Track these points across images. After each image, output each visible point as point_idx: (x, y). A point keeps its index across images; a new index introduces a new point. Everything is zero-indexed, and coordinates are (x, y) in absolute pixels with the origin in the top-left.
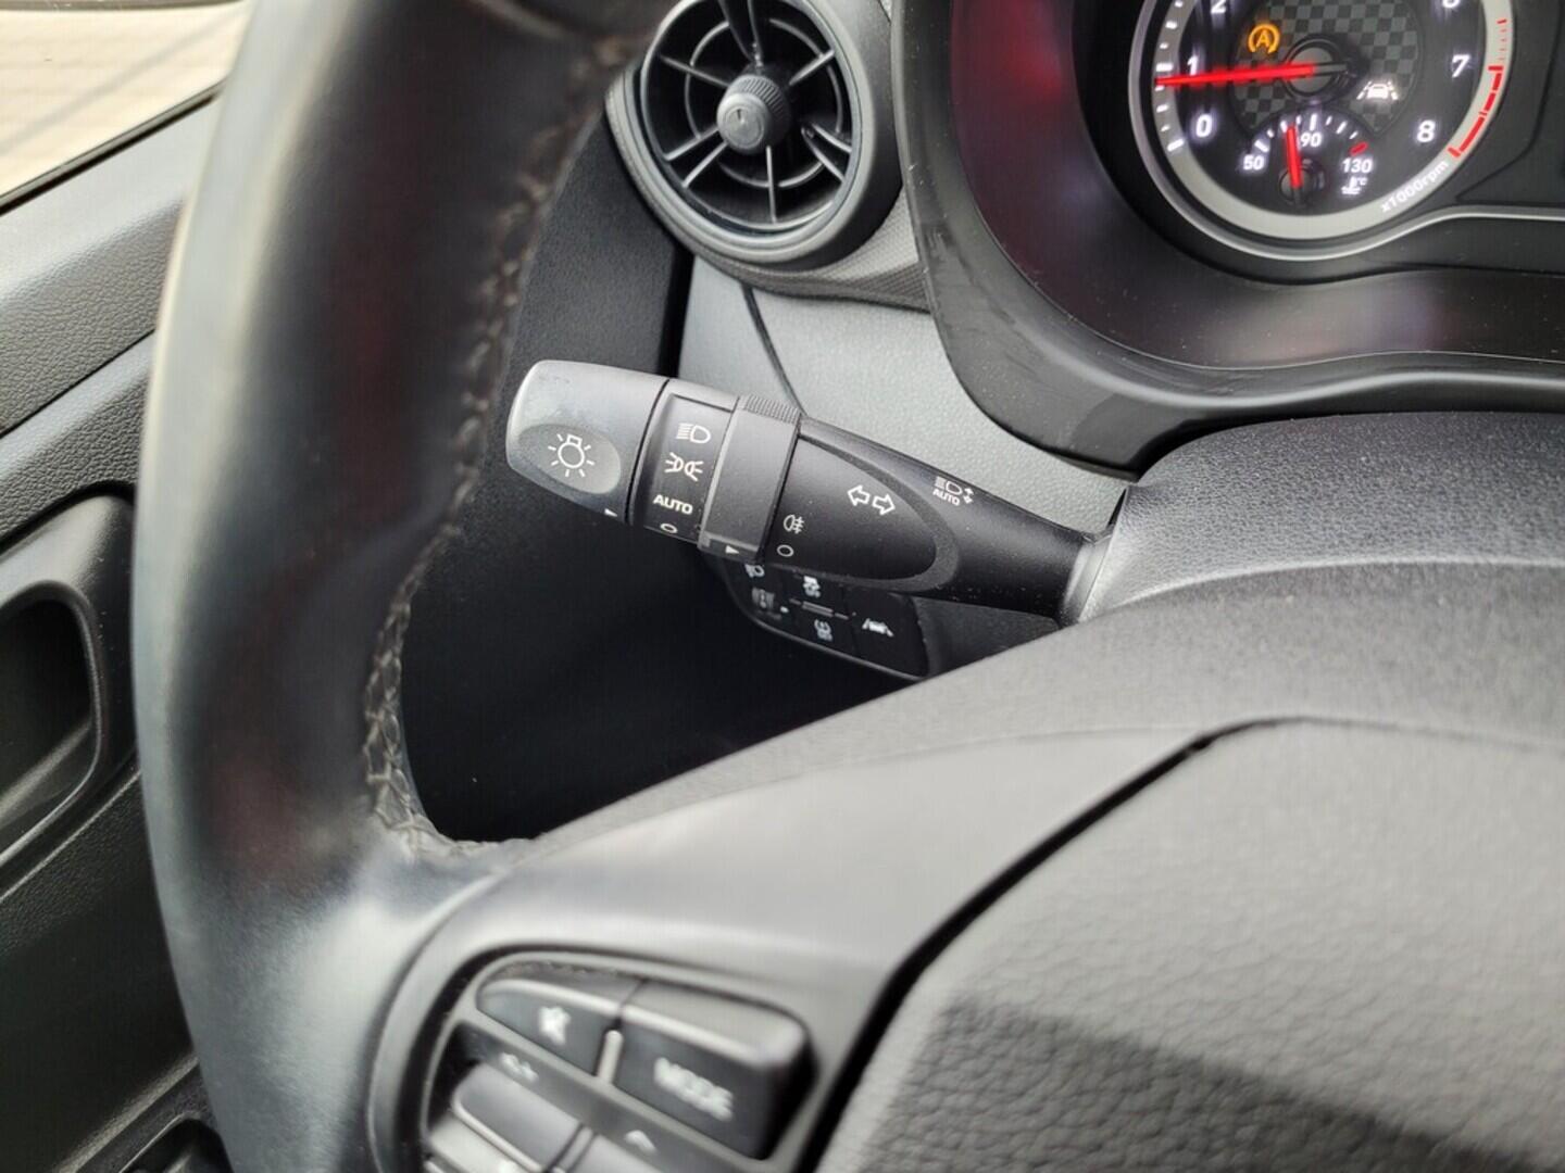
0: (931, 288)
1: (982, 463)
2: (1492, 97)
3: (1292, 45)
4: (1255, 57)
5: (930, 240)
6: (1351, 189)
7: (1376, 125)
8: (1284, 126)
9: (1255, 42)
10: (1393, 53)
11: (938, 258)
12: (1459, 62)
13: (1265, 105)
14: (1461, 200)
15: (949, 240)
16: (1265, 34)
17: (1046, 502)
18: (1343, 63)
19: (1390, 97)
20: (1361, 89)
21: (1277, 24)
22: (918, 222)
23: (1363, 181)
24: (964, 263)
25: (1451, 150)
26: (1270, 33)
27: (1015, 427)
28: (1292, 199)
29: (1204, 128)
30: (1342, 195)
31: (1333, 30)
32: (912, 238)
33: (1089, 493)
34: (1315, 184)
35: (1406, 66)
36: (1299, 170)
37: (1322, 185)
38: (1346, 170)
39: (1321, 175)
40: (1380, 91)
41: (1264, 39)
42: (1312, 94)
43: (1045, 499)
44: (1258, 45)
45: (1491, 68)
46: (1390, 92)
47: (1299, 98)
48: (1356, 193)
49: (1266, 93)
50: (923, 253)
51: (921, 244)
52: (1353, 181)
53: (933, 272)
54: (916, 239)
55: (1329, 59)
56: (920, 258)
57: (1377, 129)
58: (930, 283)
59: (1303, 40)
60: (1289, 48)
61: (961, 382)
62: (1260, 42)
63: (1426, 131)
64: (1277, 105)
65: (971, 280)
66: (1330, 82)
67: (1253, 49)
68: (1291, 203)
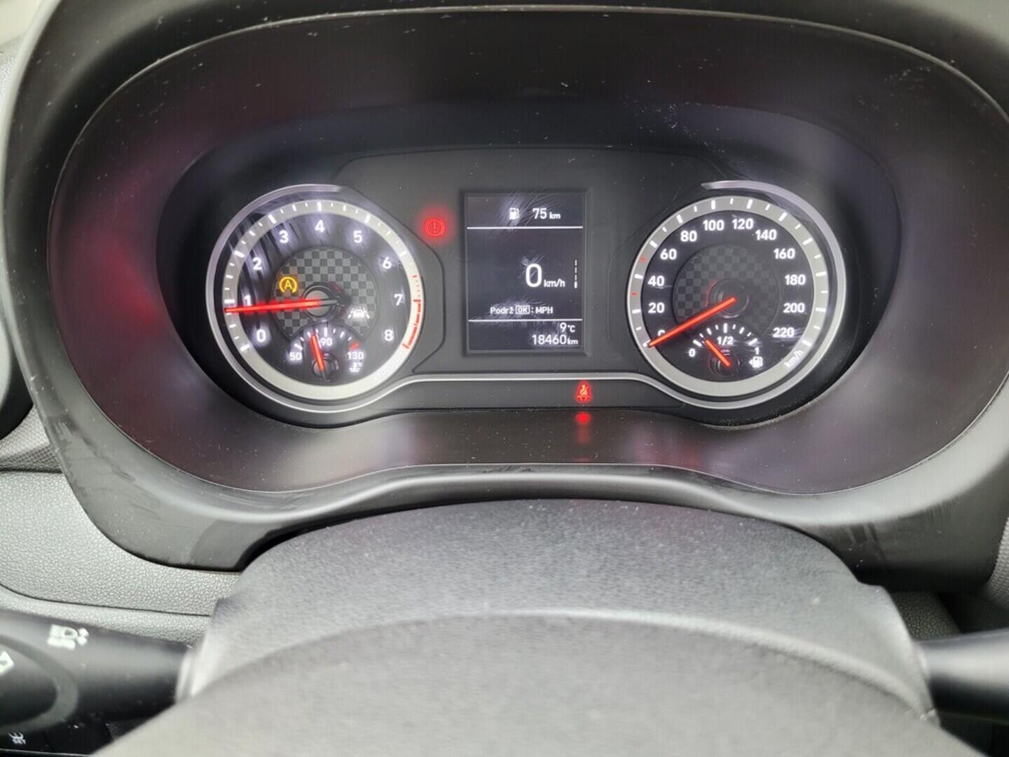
0: (63, 462)
1: (134, 578)
2: (418, 316)
3: (306, 288)
4: (284, 295)
5: (57, 428)
6: (355, 369)
7: (362, 333)
8: (309, 334)
9: (283, 287)
10: (363, 293)
11: (65, 440)
12: (398, 297)
13: (296, 323)
14: (415, 372)
15: (72, 426)
16: (288, 281)
17: (187, 599)
18: (335, 299)
19: (366, 318)
20: (349, 313)
21: (295, 277)
22: (44, 416)
23: (360, 364)
24: (87, 442)
25: (403, 345)
26: (291, 281)
27: (147, 554)
28: (322, 377)
29: (261, 337)
30: (350, 372)
31: (327, 280)
32: (42, 428)
33: (217, 587)
34: (333, 368)
35: (371, 300)
36: (323, 360)
37: (337, 368)
38: (350, 358)
39: (336, 362)
40: (358, 314)
41: (288, 284)
42: (320, 317)
43: (185, 597)
44: (285, 288)
45: (415, 301)
46: (365, 314)
47: (315, 320)
48: (358, 371)
49: (296, 316)
50: (52, 437)
51: (50, 432)
52: (355, 365)
53: (63, 451)
54: (45, 428)
55: (327, 297)
56: (51, 442)
57: (362, 335)
58: (61, 458)
59: (310, 286)
60: (303, 290)
61: (99, 528)
62: (286, 286)
63: (389, 335)
64: (303, 322)
65: (95, 453)
66: (330, 309)
67: (283, 291)
68: (321, 379)
